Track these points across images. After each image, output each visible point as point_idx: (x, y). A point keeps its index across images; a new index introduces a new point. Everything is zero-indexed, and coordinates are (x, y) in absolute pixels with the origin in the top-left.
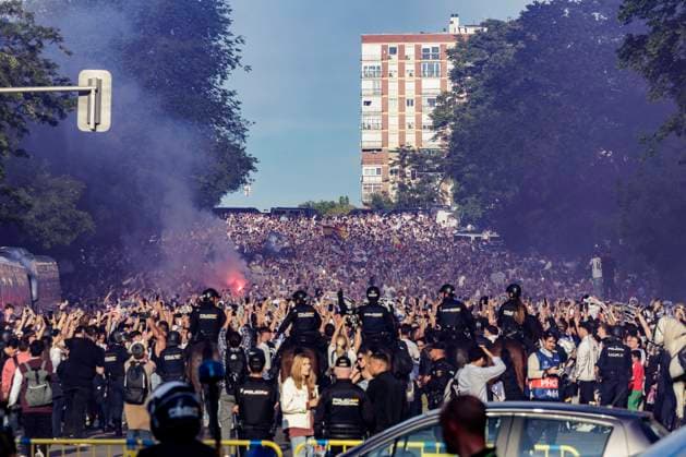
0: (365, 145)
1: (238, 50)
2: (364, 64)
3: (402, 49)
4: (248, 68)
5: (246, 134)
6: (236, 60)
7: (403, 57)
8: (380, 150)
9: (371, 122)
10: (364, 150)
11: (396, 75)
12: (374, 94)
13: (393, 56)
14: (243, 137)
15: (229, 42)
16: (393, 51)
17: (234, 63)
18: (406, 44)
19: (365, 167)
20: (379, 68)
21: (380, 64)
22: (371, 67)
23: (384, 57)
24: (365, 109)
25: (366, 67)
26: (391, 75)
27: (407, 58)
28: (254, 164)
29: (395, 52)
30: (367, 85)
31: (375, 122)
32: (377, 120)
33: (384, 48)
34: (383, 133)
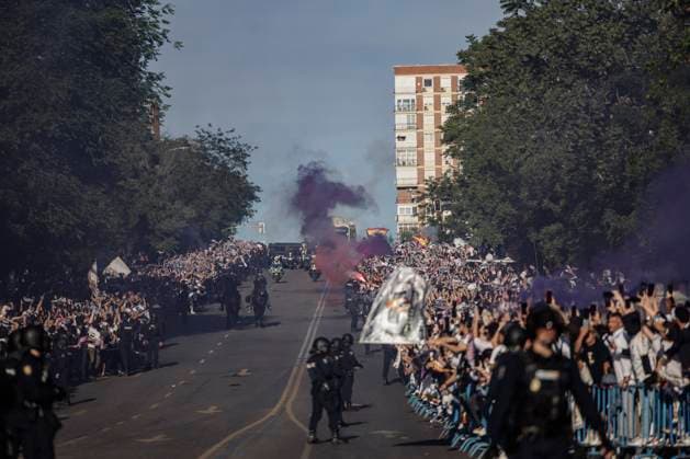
0: (400, 183)
1: (164, 22)
2: (397, 98)
3: (437, 80)
4: (178, 45)
5: (247, 160)
6: (163, 35)
7: (439, 89)
8: (416, 188)
9: (406, 158)
10: (399, 188)
11: (431, 109)
12: (410, 128)
13: (428, 88)
14: (245, 164)
15: (154, 13)
16: (428, 83)
17: (160, 38)
18: (442, 76)
19: (400, 206)
20: (413, 101)
21: (414, 97)
22: (405, 101)
23: (419, 90)
24: (399, 144)
25: (399, 101)
26: (426, 108)
27: (443, 90)
28: (257, 194)
29: (430, 85)
30: (401, 119)
31: (411, 158)
32: (413, 156)
33: (418, 80)
34: (418, 170)
